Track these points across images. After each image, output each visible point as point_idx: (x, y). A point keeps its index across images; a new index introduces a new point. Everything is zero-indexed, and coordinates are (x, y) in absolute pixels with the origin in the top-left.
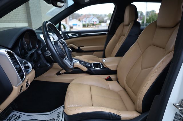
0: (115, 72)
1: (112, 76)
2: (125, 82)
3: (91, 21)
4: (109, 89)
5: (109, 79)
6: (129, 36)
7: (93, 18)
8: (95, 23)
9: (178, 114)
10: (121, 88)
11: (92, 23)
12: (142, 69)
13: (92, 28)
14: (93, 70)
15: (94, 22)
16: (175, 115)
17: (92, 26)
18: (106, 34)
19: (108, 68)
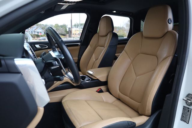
0: (105, 83)
1: (103, 88)
2: (119, 91)
3: (35, 32)
4: (104, 101)
5: (100, 91)
6: (110, 46)
7: (37, 28)
8: (39, 34)
9: (186, 107)
10: (114, 99)
11: (36, 33)
12: (137, 76)
13: (36, 39)
14: (83, 84)
15: (38, 32)
16: (183, 109)
17: (36, 38)
18: (79, 45)
19: (98, 80)
